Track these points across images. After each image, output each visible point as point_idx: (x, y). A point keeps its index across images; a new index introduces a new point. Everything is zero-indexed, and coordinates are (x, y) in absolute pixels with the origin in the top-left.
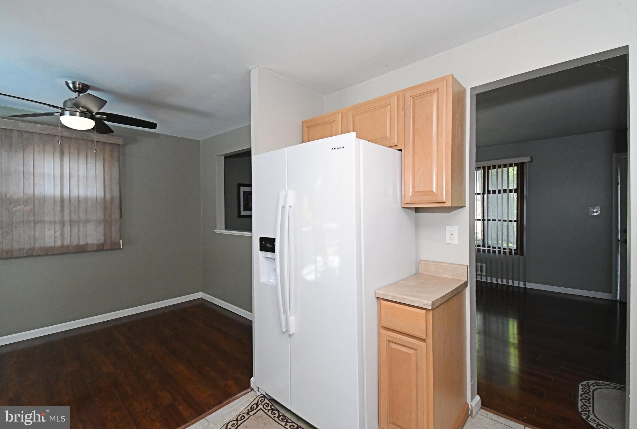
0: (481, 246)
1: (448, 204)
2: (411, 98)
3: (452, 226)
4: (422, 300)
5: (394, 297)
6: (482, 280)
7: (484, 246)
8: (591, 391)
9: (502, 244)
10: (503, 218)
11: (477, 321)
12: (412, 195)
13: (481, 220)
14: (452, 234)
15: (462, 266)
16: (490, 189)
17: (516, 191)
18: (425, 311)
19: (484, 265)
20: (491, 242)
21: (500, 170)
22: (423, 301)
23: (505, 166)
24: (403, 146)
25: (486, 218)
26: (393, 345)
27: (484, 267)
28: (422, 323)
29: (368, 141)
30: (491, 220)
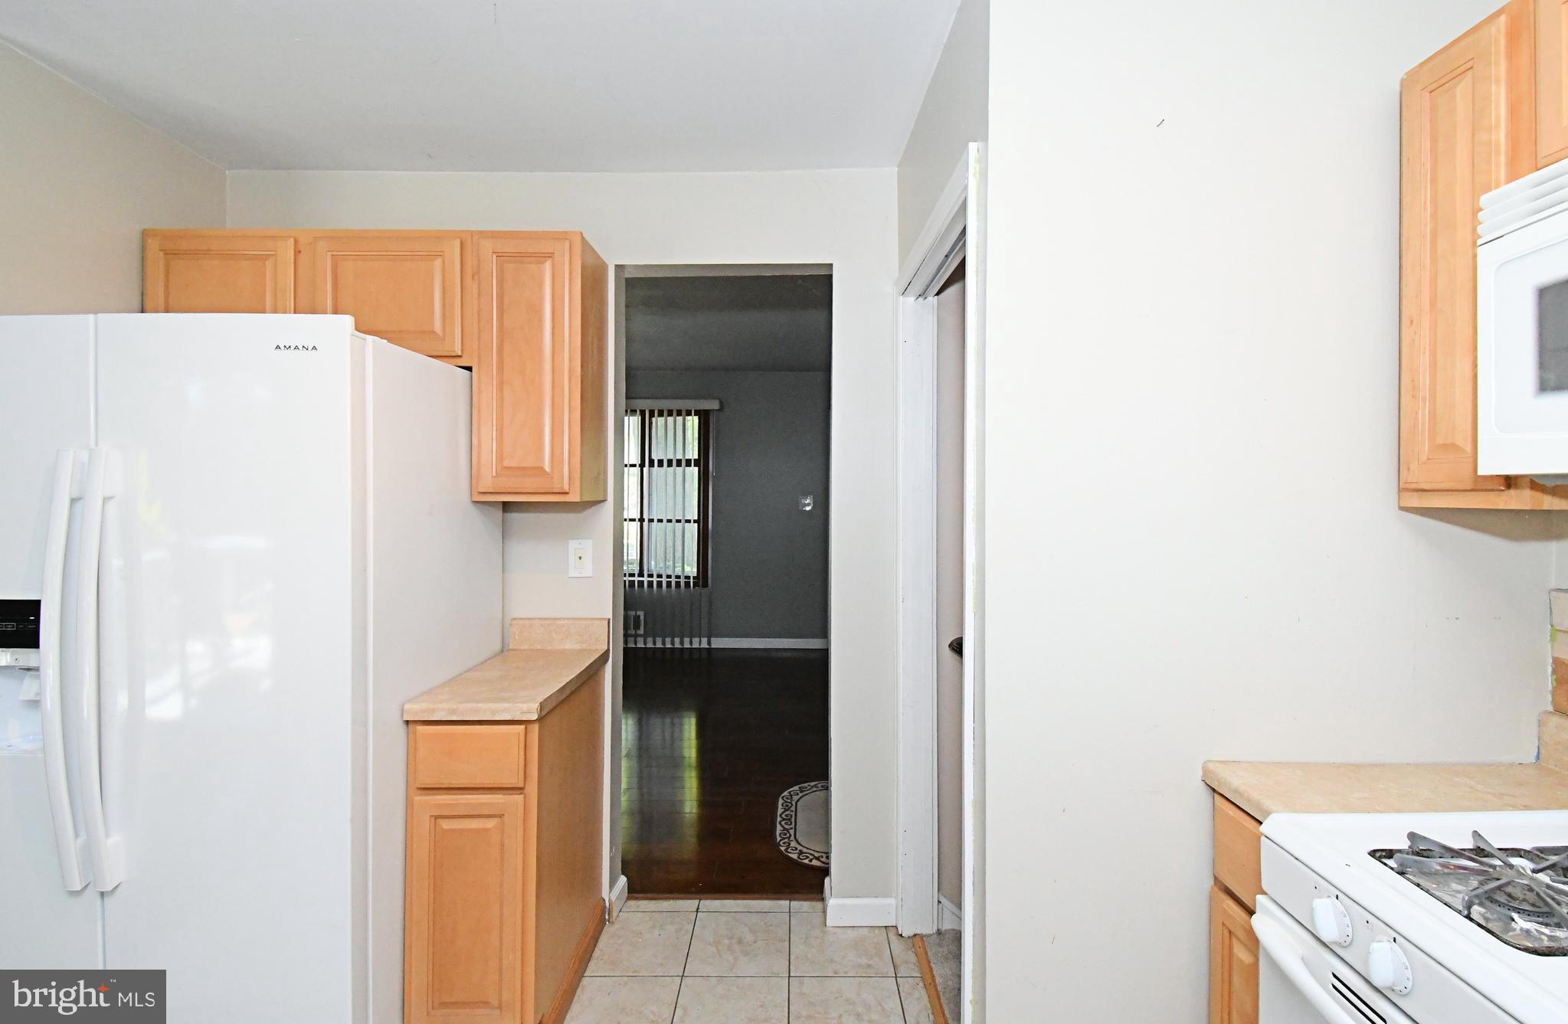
0: (636, 575)
1: (574, 497)
2: (495, 256)
3: (580, 541)
4: (518, 705)
5: (454, 711)
6: (636, 644)
7: (641, 574)
8: (794, 803)
9: (674, 567)
10: (675, 515)
11: (627, 732)
12: (497, 475)
13: (637, 520)
14: (580, 558)
15: (599, 622)
16: (653, 457)
17: (697, 463)
18: (522, 727)
19: (641, 614)
20: (654, 565)
21: (670, 419)
22: (521, 705)
23: (679, 413)
24: (476, 360)
25: (646, 517)
26: (446, 825)
27: (642, 618)
28: (516, 754)
29: (386, 341)
30: (656, 521)
